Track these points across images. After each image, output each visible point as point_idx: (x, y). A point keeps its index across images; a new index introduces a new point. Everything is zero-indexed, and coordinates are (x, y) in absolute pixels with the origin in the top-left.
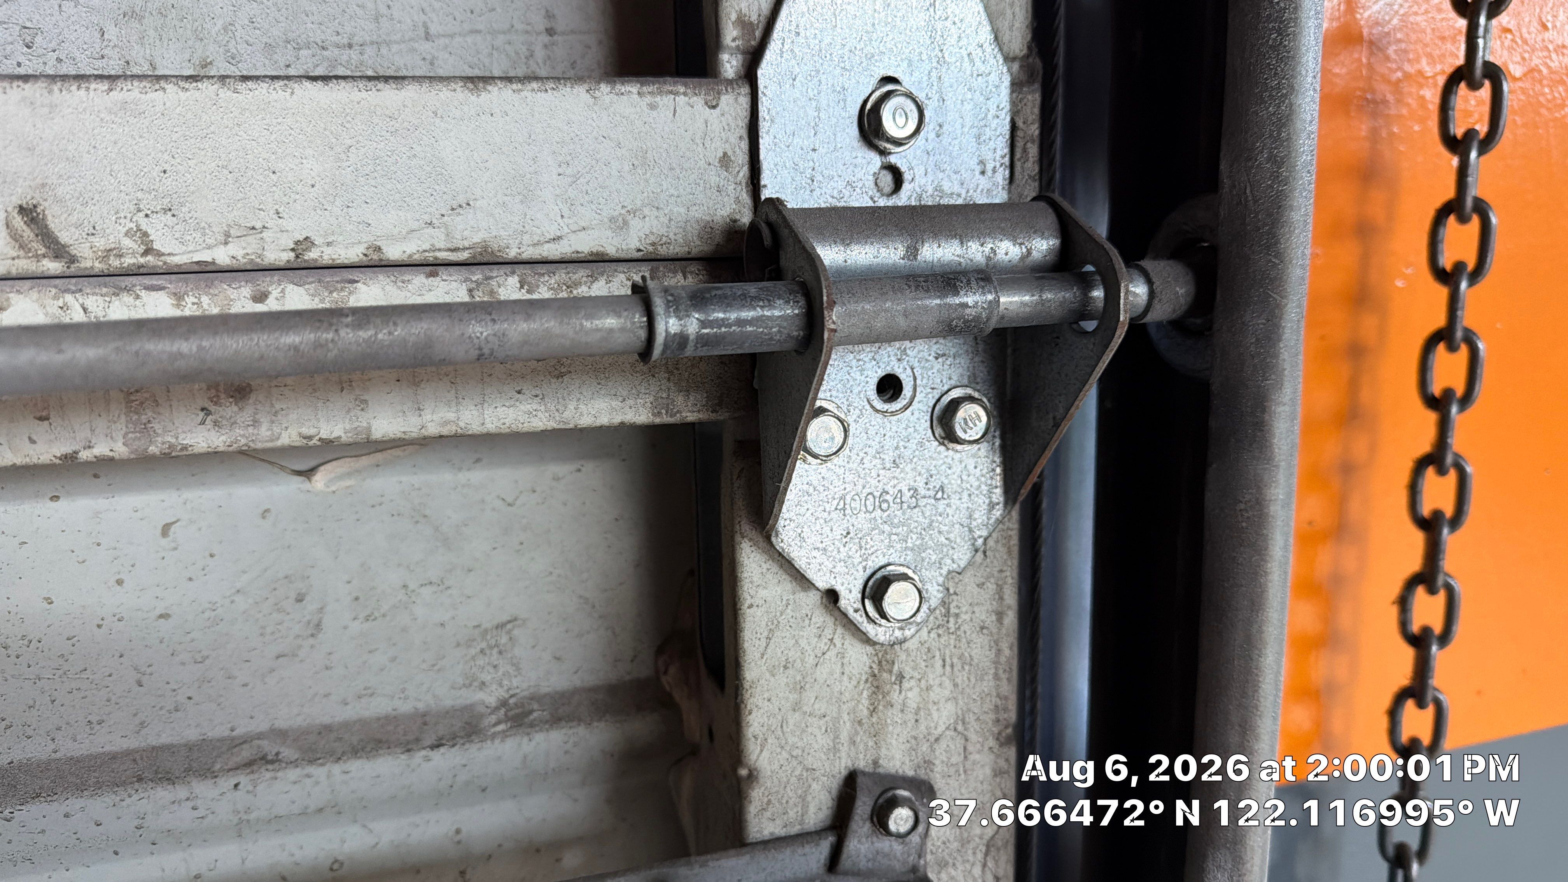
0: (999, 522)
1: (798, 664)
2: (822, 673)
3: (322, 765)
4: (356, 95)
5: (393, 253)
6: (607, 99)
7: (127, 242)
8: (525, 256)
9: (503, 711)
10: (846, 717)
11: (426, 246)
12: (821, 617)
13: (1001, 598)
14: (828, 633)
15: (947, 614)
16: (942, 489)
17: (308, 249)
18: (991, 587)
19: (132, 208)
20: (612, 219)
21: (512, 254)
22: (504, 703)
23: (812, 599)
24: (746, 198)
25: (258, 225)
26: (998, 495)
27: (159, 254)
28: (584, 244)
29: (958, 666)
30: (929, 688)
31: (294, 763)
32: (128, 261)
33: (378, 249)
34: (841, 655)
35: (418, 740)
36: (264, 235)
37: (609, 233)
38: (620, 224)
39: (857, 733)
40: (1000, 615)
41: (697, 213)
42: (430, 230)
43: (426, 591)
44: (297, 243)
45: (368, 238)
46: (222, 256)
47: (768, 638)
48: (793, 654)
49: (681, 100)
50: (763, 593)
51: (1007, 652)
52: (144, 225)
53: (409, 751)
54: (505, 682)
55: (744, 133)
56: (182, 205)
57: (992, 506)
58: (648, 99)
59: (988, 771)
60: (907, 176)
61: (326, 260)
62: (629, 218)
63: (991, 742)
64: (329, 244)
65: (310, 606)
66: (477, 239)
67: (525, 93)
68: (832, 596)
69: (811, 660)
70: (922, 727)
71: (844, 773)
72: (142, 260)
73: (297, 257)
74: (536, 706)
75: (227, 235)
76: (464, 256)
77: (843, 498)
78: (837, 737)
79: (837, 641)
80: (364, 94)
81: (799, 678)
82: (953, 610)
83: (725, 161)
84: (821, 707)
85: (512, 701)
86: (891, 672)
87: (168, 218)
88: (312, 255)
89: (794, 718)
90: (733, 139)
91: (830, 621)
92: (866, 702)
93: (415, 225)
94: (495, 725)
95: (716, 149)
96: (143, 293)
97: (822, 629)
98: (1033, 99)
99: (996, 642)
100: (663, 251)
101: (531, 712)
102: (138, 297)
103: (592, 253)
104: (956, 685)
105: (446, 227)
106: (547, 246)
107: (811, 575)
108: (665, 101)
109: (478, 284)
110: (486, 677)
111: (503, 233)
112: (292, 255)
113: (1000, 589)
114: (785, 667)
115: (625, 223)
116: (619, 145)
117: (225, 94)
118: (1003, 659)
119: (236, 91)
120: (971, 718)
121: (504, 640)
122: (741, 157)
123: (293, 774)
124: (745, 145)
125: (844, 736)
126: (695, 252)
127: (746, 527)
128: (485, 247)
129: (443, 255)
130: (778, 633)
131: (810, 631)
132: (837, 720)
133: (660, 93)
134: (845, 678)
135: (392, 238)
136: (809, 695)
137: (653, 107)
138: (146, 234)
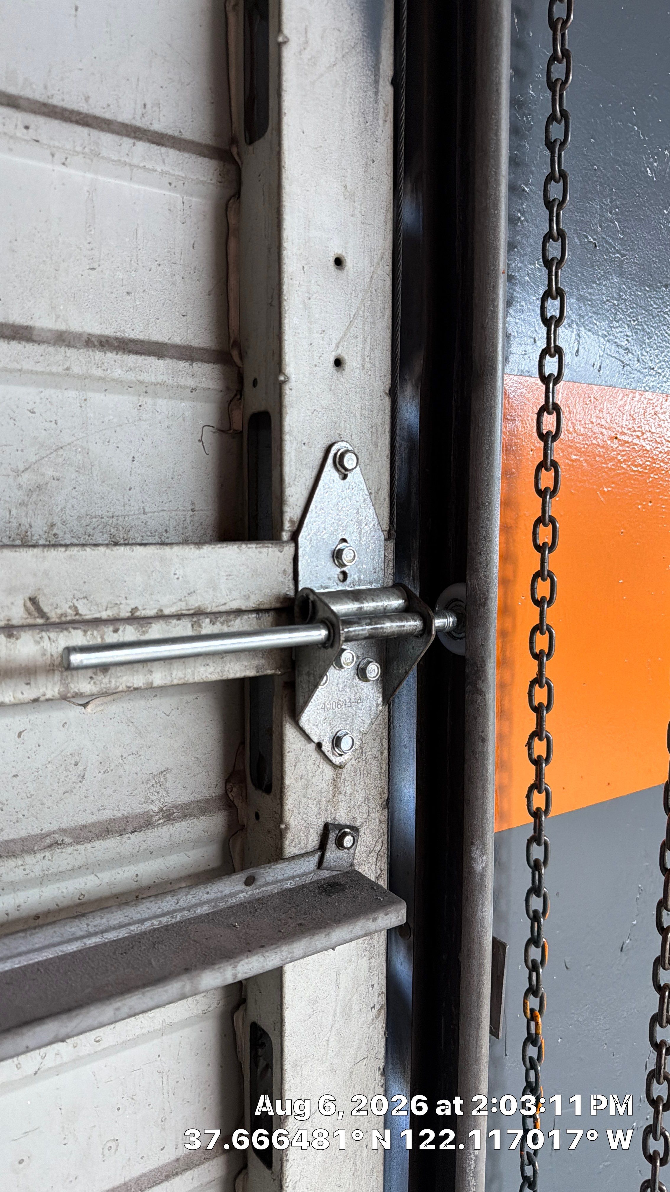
0: (381, 712)
1: (306, 777)
2: (314, 780)
3: (83, 844)
4: (156, 551)
5: (167, 612)
6: (245, 550)
7: (70, 611)
8: (213, 611)
9: (161, 814)
10: (324, 799)
11: (179, 609)
12: (315, 755)
13: (382, 745)
14: (318, 762)
15: (362, 753)
16: (360, 699)
17: (136, 612)
18: (378, 740)
19: (72, 597)
20: (245, 596)
21: (209, 610)
22: (161, 810)
23: (313, 746)
24: (292, 586)
25: (118, 603)
26: (380, 701)
27: (81, 615)
28: (234, 605)
29: (366, 775)
30: (355, 785)
31: (71, 844)
32: (69, 618)
33: (161, 611)
34: (322, 772)
35: (125, 829)
36: (121, 606)
37: (243, 601)
38: (247, 597)
39: (328, 806)
40: (382, 753)
41: (275, 592)
42: (181, 603)
43: (130, 758)
44: (132, 609)
45: (158, 607)
46: (104, 615)
47: (295, 766)
48: (304, 772)
49: (270, 549)
50: (294, 746)
51: (384, 768)
52: (76, 604)
53: (121, 835)
54: (162, 800)
55: (292, 561)
56: (90, 595)
57: (378, 705)
58: (259, 550)
59: (377, 821)
60: (349, 575)
61: (142, 615)
62: (251, 595)
63: (378, 808)
64: (144, 609)
65: (81, 768)
66: (197, 605)
67: (216, 549)
68: (319, 745)
69: (310, 775)
70: (352, 803)
71: (323, 824)
72: (74, 618)
73: (132, 614)
74: (175, 811)
75: (107, 607)
76: (192, 612)
77: (324, 704)
78: (320, 808)
79: (321, 766)
80: (159, 551)
81: (306, 783)
82: (364, 751)
83: (285, 572)
84: (314, 795)
85: (165, 809)
86: (341, 778)
87: (85, 601)
88: (138, 614)
89: (304, 800)
90: (288, 563)
91: (318, 757)
92: (331, 792)
93: (175, 601)
94: (158, 820)
95: (282, 567)
96: (72, 631)
97: (315, 760)
98: (391, 545)
99: (380, 764)
100: (262, 607)
101: (174, 813)
102: (70, 632)
103: (236, 609)
104: (365, 783)
105: (186, 600)
106: (221, 607)
107: (312, 737)
108: (264, 550)
109: (195, 622)
110: (154, 798)
111: (206, 603)
112: (130, 614)
113: (382, 740)
114: (301, 778)
115: (249, 597)
116: (248, 567)
117: (108, 551)
118: (383, 771)
119: (112, 550)
120: (371, 797)
121: (162, 780)
122: (290, 570)
123: (70, 849)
124: (291, 566)
125: (323, 808)
126: (273, 607)
127: (288, 718)
128: (199, 607)
129: (184, 612)
130: (299, 764)
131: (310, 762)
132: (320, 801)
133: (263, 547)
134: (323, 782)
135: (166, 606)
136: (310, 791)
137: (260, 552)
138: (76, 607)
